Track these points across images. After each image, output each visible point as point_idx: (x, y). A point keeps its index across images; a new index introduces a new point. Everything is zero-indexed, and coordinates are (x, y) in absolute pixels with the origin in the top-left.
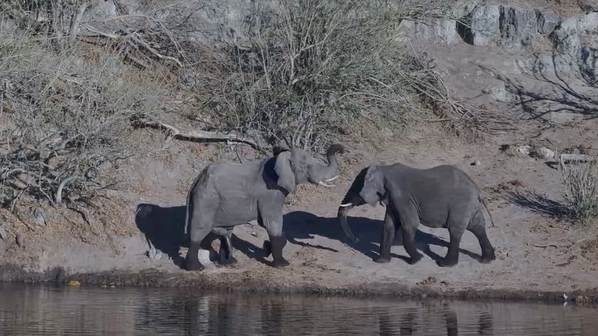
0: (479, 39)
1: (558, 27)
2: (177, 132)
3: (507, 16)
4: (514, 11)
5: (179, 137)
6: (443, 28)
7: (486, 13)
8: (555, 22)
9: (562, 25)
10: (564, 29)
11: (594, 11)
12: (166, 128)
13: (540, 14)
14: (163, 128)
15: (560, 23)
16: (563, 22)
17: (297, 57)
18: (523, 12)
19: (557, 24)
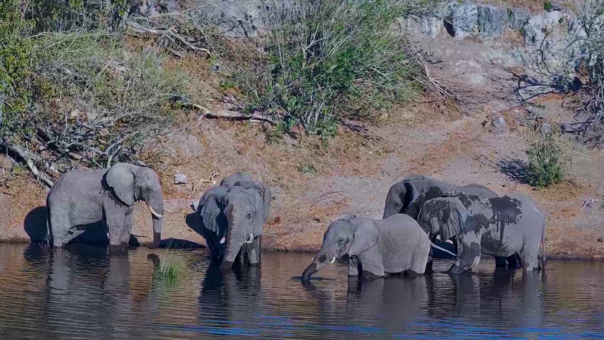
0: (460, 34)
1: (527, 23)
2: (208, 112)
3: (483, 14)
4: (489, 10)
5: (209, 116)
6: (430, 25)
7: (466, 11)
8: (524, 19)
9: (529, 21)
10: (531, 25)
11: (554, 10)
12: (198, 109)
13: (511, 13)
14: (196, 108)
15: (528, 19)
16: (531, 19)
17: (308, 49)
18: (497, 11)
19: (525, 21)
